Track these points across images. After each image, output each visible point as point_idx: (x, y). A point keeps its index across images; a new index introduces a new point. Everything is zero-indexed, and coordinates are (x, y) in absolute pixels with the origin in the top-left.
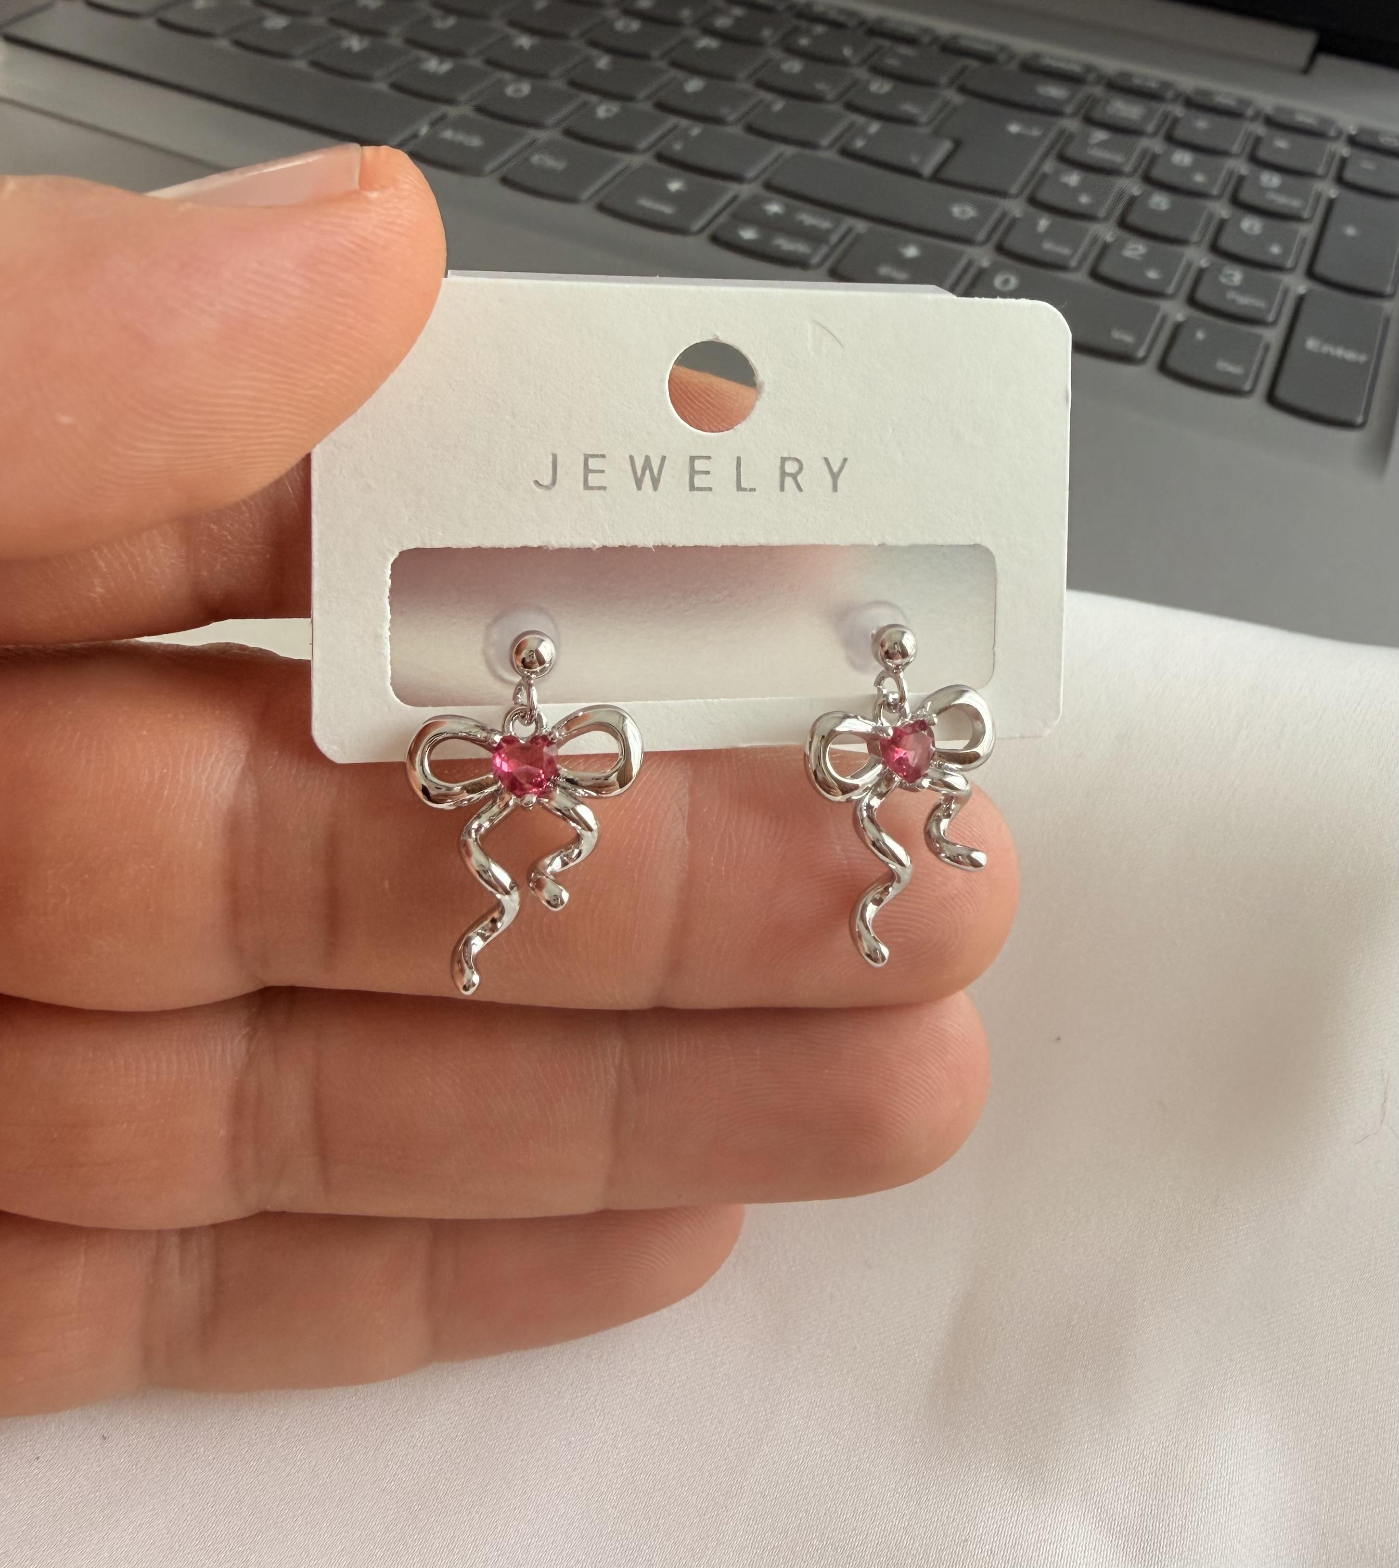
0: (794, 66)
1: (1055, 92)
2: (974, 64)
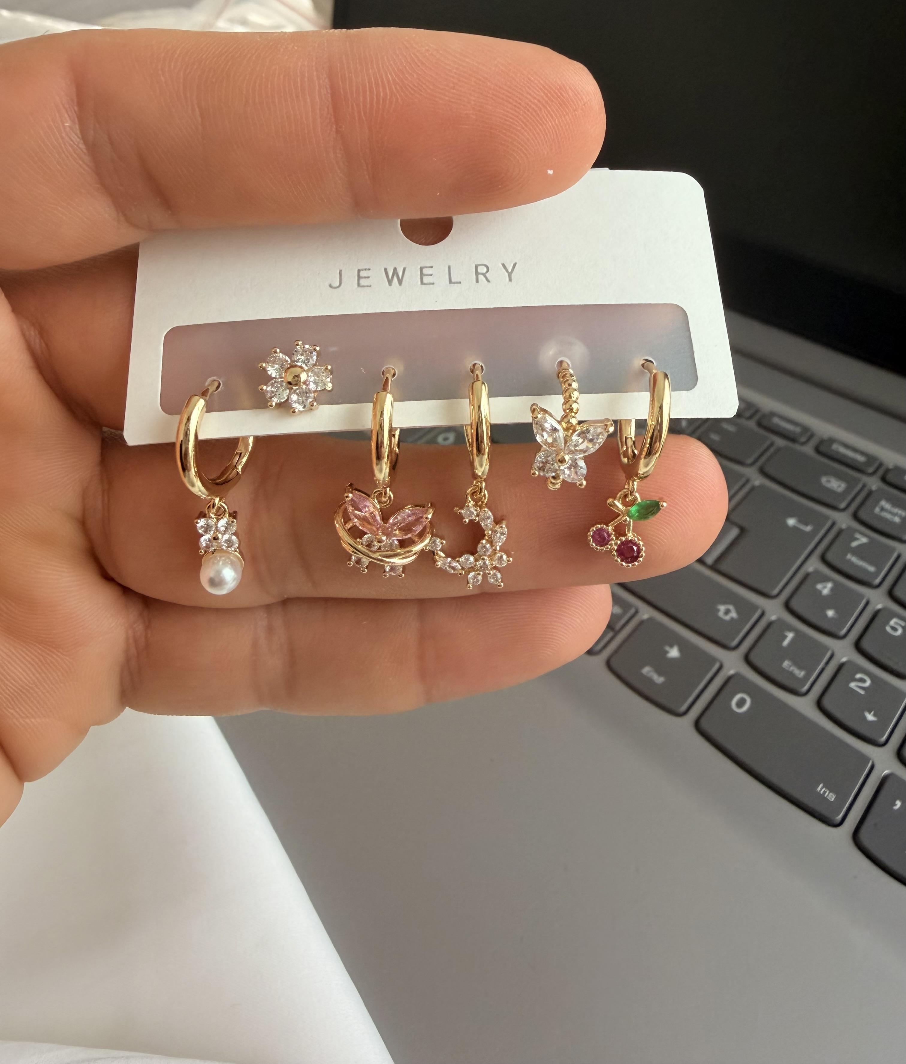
1: (835, 483)
2: (778, 442)
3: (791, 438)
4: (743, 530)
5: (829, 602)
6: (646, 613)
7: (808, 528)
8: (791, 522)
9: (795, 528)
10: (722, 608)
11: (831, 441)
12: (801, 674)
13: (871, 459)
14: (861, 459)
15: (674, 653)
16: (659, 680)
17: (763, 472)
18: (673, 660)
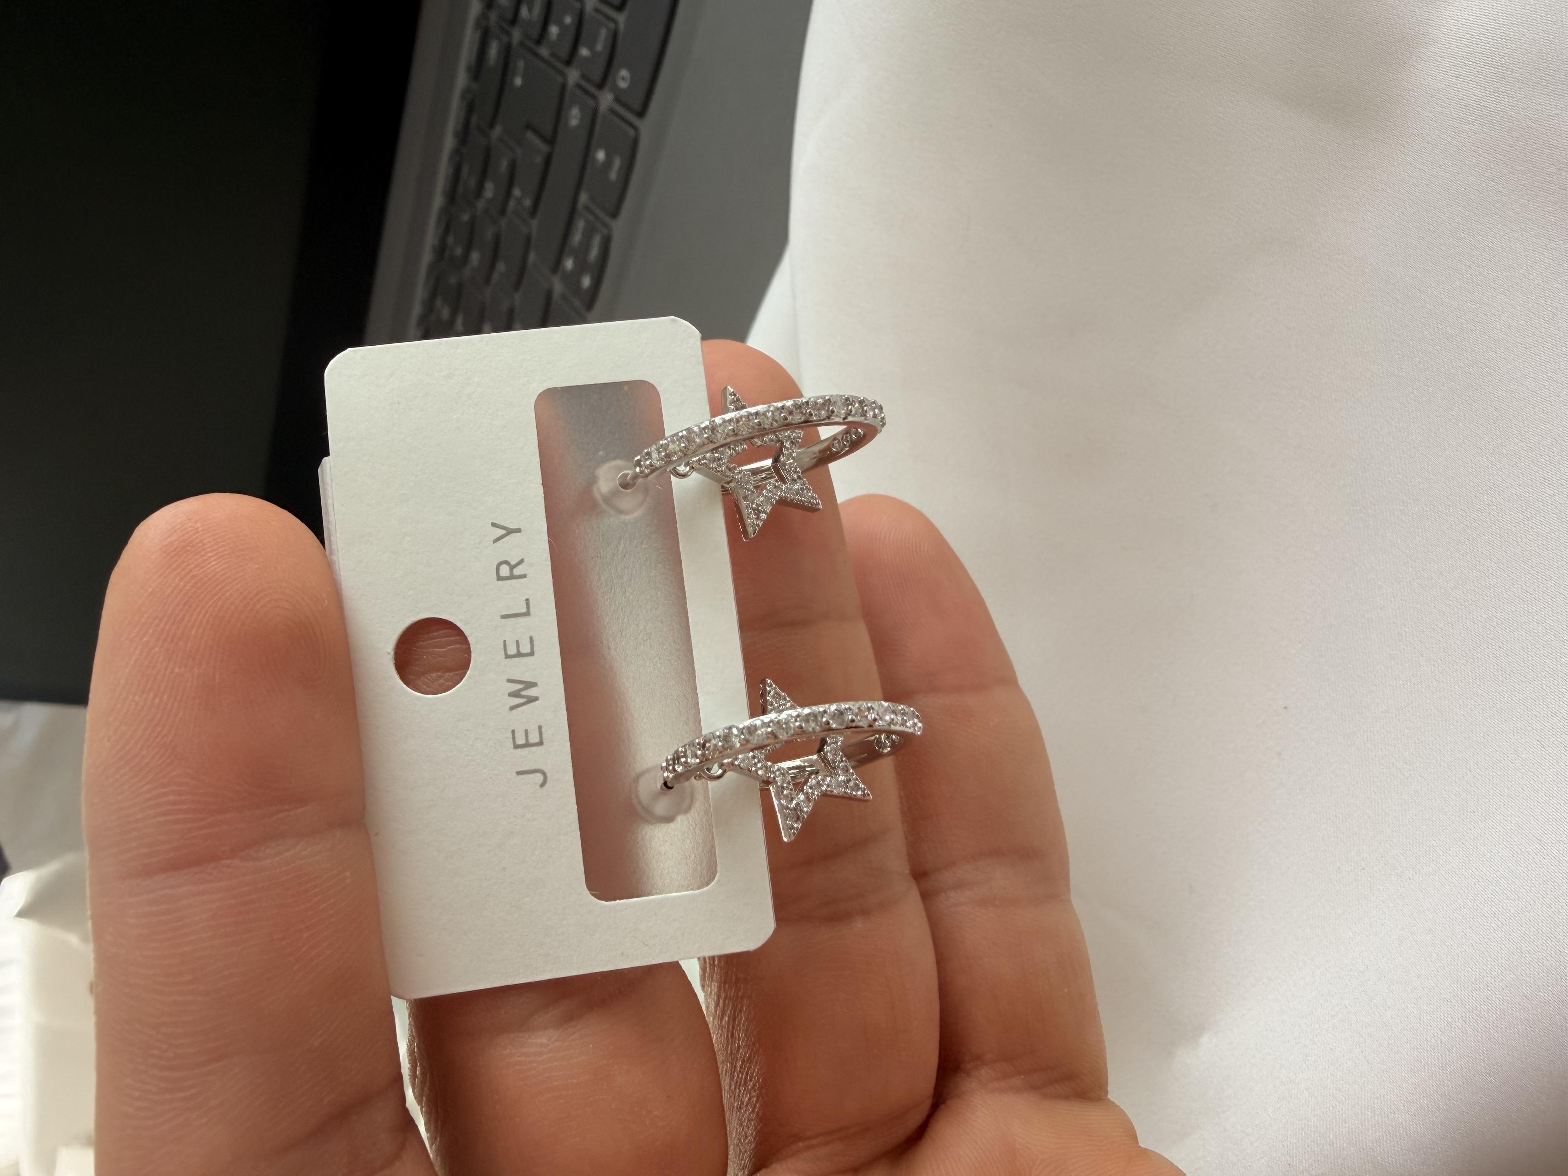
0: (475, 257)
1: (493, 51)
2: (474, 120)
3: (470, 108)
4: (529, 127)
5: (560, 24)
6: (583, 198)
7: (521, 64)
8: (518, 81)
9: (525, 77)
10: (574, 122)
11: (469, 69)
12: (603, 34)
13: (478, 24)
14: (478, 36)
15: (601, 155)
16: (617, 163)
17: (492, 125)
18: (608, 155)
